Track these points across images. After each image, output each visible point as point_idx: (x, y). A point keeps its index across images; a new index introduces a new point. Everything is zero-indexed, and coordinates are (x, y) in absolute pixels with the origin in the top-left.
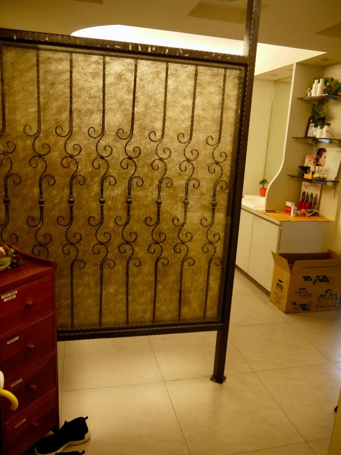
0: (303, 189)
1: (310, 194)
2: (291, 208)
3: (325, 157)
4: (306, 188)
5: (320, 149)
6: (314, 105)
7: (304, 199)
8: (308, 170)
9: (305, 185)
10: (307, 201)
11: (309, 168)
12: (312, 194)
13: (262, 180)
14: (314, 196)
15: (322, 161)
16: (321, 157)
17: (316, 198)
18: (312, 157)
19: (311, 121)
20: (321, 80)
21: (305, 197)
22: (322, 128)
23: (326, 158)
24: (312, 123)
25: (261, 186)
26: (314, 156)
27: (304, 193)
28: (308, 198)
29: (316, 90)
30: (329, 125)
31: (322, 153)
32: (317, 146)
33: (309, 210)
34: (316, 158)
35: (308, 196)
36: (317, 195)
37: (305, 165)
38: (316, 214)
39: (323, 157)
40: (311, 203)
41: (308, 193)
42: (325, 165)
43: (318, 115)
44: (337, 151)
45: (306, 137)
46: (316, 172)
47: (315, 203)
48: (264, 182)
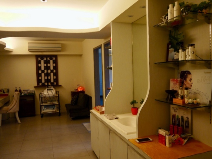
0: (172, 112)
1: (180, 117)
2: (165, 137)
3: (191, 79)
4: (175, 111)
5: (182, 71)
6: (170, 31)
7: (175, 122)
8: (175, 94)
9: (173, 108)
10: (178, 125)
11: (176, 92)
12: (182, 117)
13: (132, 101)
14: (185, 119)
15: (188, 83)
16: (185, 79)
17: (187, 122)
18: (177, 81)
19: (170, 46)
20: (176, 3)
21: (175, 120)
22: (184, 50)
23: (192, 81)
24: (171, 47)
25: (132, 106)
26: (179, 80)
27: (174, 116)
28: (179, 121)
29: (172, 13)
30: (193, 45)
31: (187, 75)
32: (178, 69)
33: (183, 136)
34: (180, 81)
35: (178, 119)
36: (188, 118)
37: (171, 89)
38: (191, 140)
39: (188, 79)
40: (183, 126)
41: (178, 116)
42: (192, 88)
43: (176, 39)
44: (205, 72)
45: (167, 61)
46: (186, 96)
47: (187, 127)
48: (133, 102)
